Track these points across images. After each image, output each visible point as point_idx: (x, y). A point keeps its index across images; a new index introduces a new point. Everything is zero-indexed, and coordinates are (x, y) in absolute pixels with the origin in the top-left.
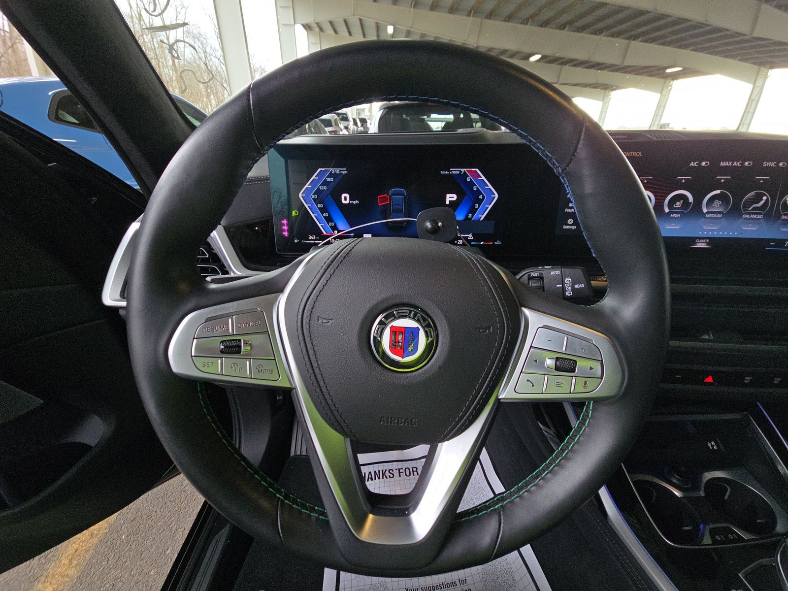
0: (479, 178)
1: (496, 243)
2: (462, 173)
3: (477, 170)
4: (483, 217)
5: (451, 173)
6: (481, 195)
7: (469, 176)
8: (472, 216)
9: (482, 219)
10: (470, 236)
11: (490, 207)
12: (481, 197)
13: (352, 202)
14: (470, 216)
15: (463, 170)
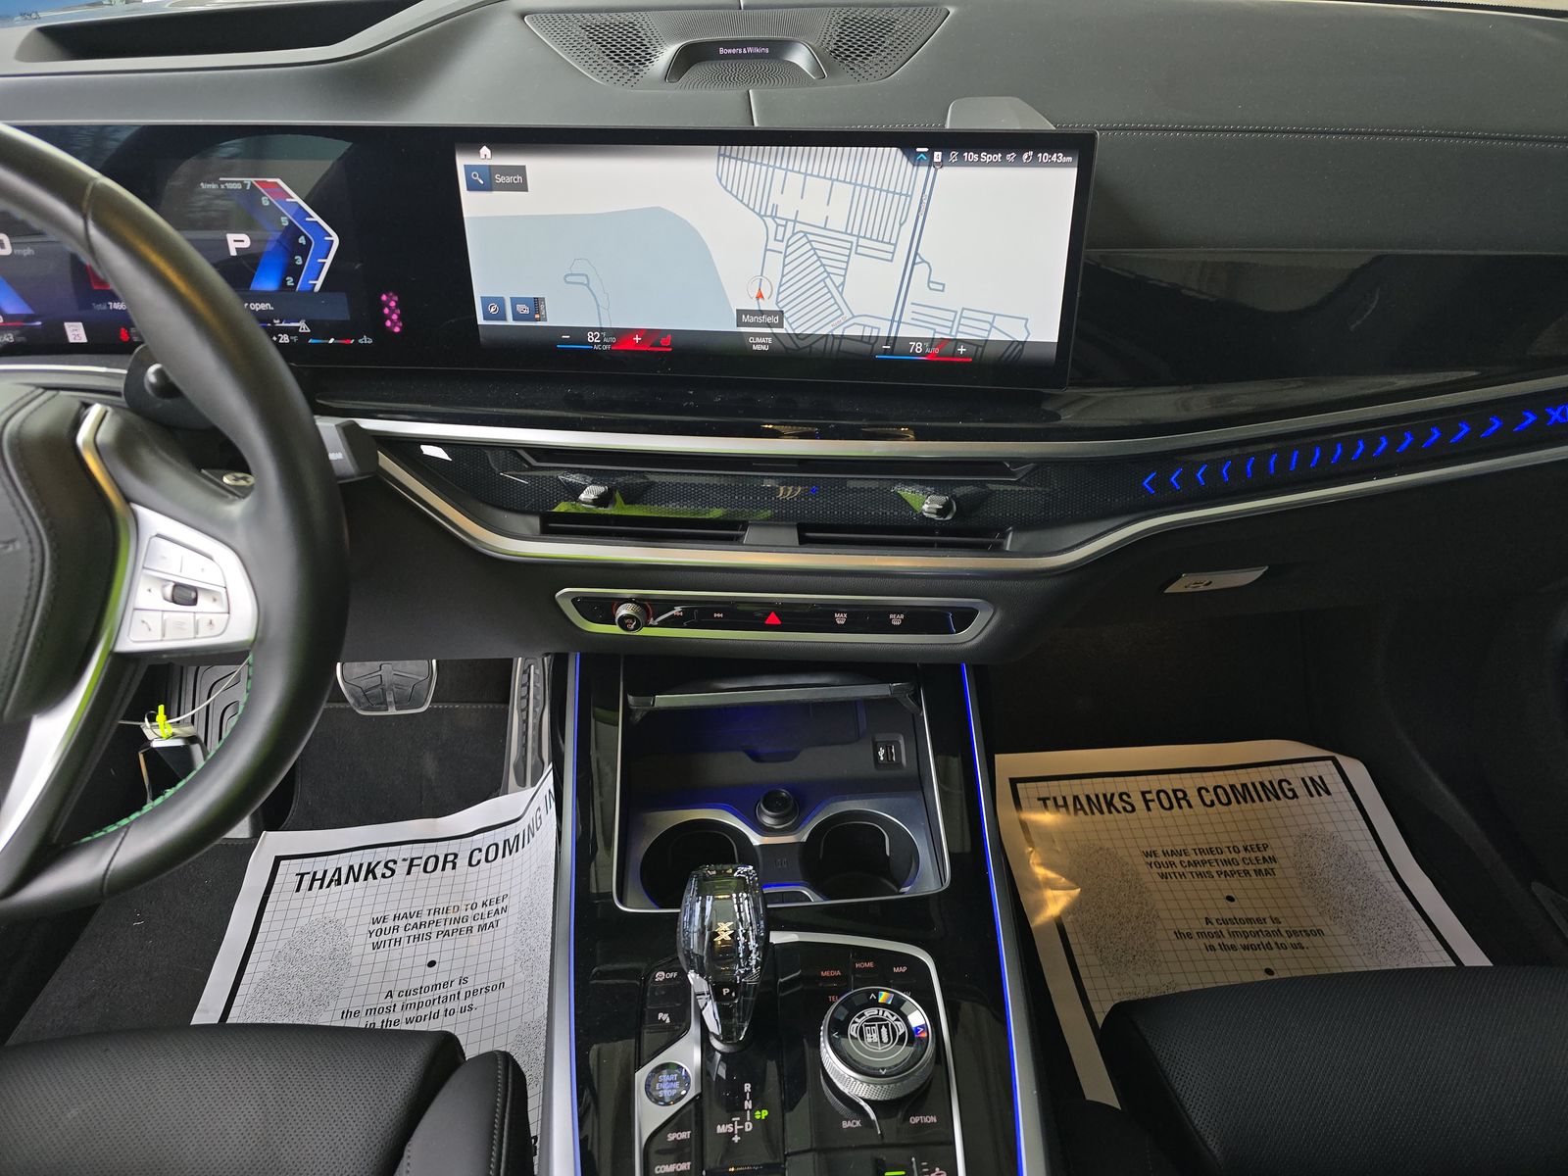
0: (288, 200)
1: (360, 341)
2: (248, 188)
3: (279, 181)
4: (319, 284)
5: (222, 187)
6: (303, 237)
7: (264, 195)
8: (296, 282)
9: (317, 288)
10: (303, 327)
11: (328, 262)
12: (302, 240)
13: (18, 251)
14: (290, 281)
15: (248, 181)
